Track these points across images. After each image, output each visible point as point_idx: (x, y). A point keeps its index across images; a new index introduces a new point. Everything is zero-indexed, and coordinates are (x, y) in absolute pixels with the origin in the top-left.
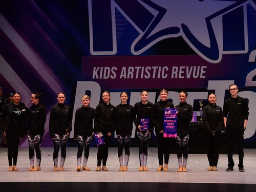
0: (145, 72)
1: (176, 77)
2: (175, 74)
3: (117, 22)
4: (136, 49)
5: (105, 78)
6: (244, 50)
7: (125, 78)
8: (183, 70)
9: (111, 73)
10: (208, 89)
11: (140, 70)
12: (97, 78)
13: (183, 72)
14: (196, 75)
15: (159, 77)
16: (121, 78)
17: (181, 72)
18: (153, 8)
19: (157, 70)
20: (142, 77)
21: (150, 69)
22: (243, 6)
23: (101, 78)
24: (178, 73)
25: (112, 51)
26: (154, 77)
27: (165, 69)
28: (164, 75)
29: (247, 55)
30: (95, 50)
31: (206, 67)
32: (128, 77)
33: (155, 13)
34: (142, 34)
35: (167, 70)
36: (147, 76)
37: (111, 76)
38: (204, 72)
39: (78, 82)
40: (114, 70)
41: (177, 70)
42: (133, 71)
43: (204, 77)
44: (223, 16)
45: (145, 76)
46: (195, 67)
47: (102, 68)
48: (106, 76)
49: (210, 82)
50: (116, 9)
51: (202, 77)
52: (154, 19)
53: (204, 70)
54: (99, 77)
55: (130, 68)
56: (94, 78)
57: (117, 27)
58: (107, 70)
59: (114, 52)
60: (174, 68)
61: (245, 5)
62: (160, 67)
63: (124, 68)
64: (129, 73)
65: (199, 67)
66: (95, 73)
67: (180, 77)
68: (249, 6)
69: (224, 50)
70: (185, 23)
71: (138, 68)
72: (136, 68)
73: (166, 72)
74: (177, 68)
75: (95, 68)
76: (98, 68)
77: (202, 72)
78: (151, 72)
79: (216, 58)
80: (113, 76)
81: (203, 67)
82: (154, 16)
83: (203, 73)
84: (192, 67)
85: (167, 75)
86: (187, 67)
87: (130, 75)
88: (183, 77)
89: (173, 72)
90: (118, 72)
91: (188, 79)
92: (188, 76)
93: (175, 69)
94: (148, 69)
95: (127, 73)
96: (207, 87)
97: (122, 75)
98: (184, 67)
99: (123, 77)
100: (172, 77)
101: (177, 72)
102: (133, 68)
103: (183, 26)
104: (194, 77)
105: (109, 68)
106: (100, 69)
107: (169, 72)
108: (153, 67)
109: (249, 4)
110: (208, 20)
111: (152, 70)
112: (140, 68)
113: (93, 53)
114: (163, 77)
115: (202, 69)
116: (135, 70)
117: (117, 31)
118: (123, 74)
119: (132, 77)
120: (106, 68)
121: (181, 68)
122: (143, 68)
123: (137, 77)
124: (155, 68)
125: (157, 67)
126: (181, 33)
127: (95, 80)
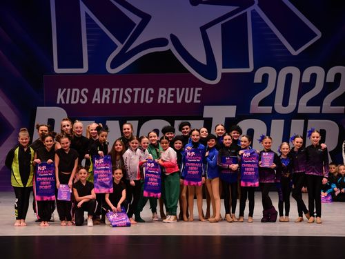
0: (125, 96)
1: (164, 102)
2: (162, 98)
3: (88, 31)
4: (113, 66)
5: (73, 102)
6: (248, 67)
7: (99, 102)
8: (172, 92)
9: (81, 97)
10: (204, 116)
11: (118, 93)
12: (63, 102)
13: (172, 95)
14: (188, 99)
15: (142, 101)
16: (93, 102)
17: (170, 95)
18: (134, 13)
19: (140, 93)
20: (120, 102)
21: (131, 91)
22: (246, 13)
23: (67, 102)
24: (166, 96)
25: (82, 68)
26: (135, 102)
27: (150, 91)
28: (149, 100)
29: (252, 74)
30: (59, 67)
31: (201, 89)
32: (103, 102)
33: (137, 20)
34: (120, 46)
35: (152, 92)
36: (127, 100)
37: (81, 100)
38: (199, 95)
39: (38, 108)
40: (85, 92)
41: (165, 93)
42: (109, 93)
43: (199, 101)
44: (222, 25)
45: (125, 100)
46: (187, 89)
47: (69, 90)
48: (75, 100)
49: (206, 107)
50: (87, 15)
51: (195, 101)
52: (135, 28)
53: (198, 93)
54: (65, 101)
55: (105, 90)
56: (58, 102)
57: (88, 37)
58: (76, 92)
59: (85, 69)
60: (161, 90)
61: (249, 11)
62: (143, 89)
63: (98, 90)
64: (104, 96)
65: (192, 89)
66: (60, 96)
67: (169, 101)
68: (254, 13)
69: (223, 68)
70: (174, 34)
71: (115, 90)
72: (113, 89)
73: (150, 95)
74: (165, 90)
75: (60, 90)
76: (65, 90)
77: (197, 95)
78: (132, 94)
79: (214, 78)
80: (84, 100)
81: (197, 89)
82: (135, 24)
83: (198, 97)
84: (183, 89)
85: (152, 99)
86: (178, 89)
87: (106, 98)
88: (172, 102)
89: (160, 96)
90: (90, 96)
91: (179, 104)
92: (179, 101)
93: (163, 92)
94: (128, 91)
95: (102, 96)
96: (203, 114)
97: (94, 99)
98: (174, 89)
99: (96, 102)
100: (159, 102)
101: (164, 95)
102: (109, 90)
103: (173, 37)
104: (186, 101)
105: (78, 90)
106: (66, 91)
107: (155, 96)
108: (134, 89)
109: (254, 10)
110: (203, 30)
111: (134, 92)
112: (118, 89)
113: (57, 70)
114: (147, 101)
115: (196, 92)
116: (112, 93)
117: (88, 42)
118: (97, 97)
119: (108, 102)
120: (74, 90)
121: (170, 90)
122: (122, 90)
123: (114, 102)
124: (137, 90)
125: (140, 89)
126: (170, 46)
127: (60, 105)
